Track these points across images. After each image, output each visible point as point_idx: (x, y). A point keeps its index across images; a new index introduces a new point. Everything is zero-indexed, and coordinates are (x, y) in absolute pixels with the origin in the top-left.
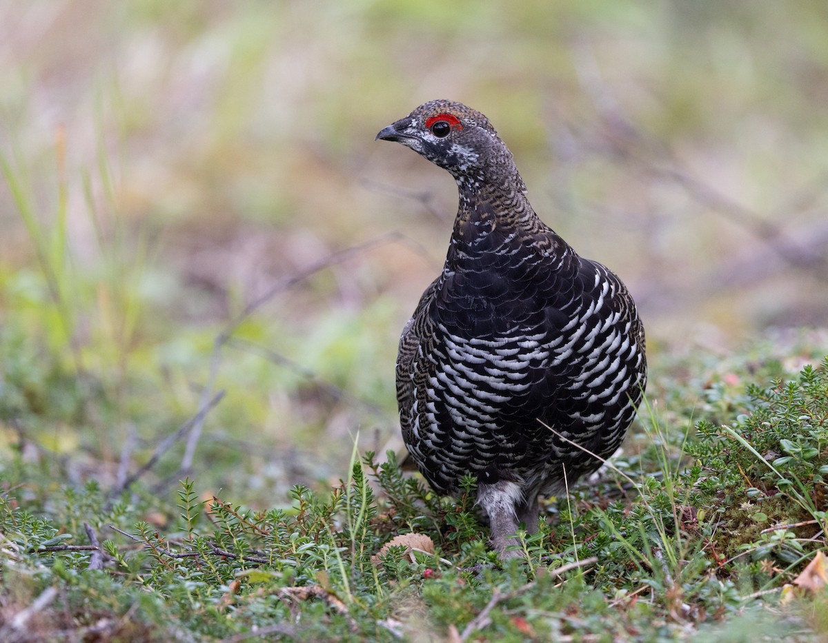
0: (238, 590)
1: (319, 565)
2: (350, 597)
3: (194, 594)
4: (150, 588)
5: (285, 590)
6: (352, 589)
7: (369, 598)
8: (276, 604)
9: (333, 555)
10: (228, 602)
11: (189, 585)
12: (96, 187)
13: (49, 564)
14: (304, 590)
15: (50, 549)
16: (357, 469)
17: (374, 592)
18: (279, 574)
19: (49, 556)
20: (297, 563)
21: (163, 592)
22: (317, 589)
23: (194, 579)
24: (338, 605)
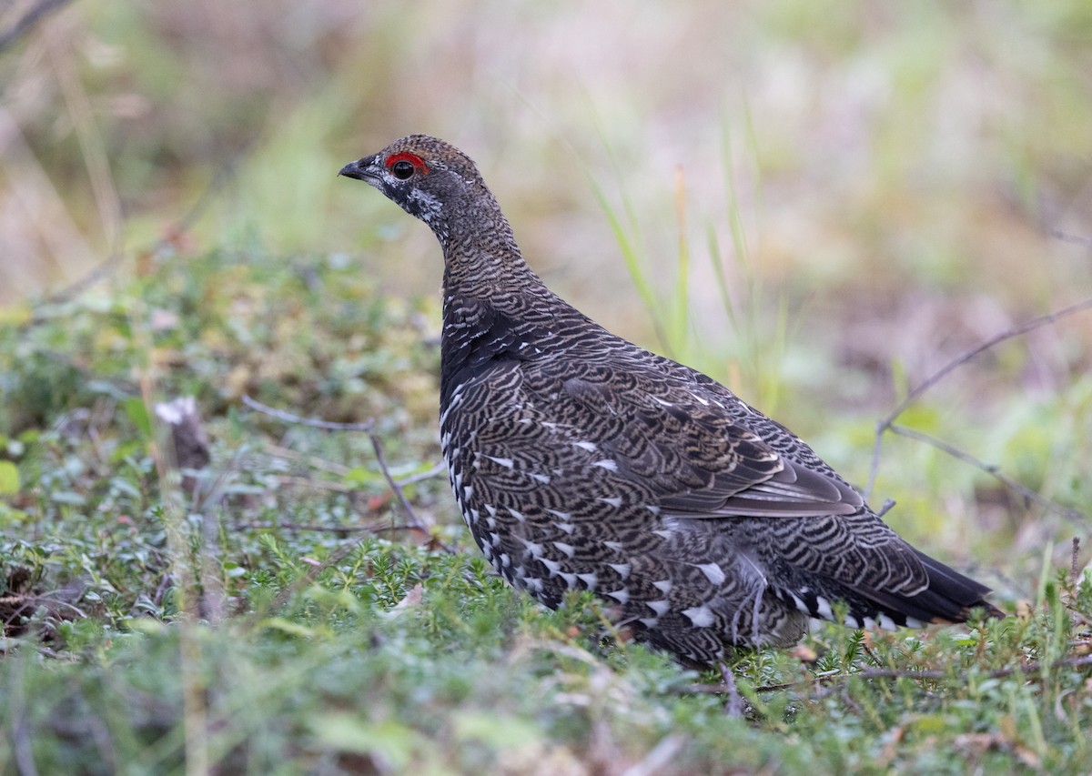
0: (903, 740)
1: (1004, 708)
2: (1042, 747)
3: (851, 747)
4: (794, 740)
5: (963, 740)
6: (1046, 737)
7: (1067, 749)
8: (952, 757)
9: (1021, 697)
10: (891, 753)
11: (843, 735)
12: (725, 250)
13: (670, 708)
14: (985, 739)
15: (671, 691)
16: (1050, 590)
17: (1072, 740)
18: (953, 720)
19: (669, 700)
20: (976, 706)
21: (813, 743)
22: (1001, 738)
23: (849, 726)
24: (1028, 758)
